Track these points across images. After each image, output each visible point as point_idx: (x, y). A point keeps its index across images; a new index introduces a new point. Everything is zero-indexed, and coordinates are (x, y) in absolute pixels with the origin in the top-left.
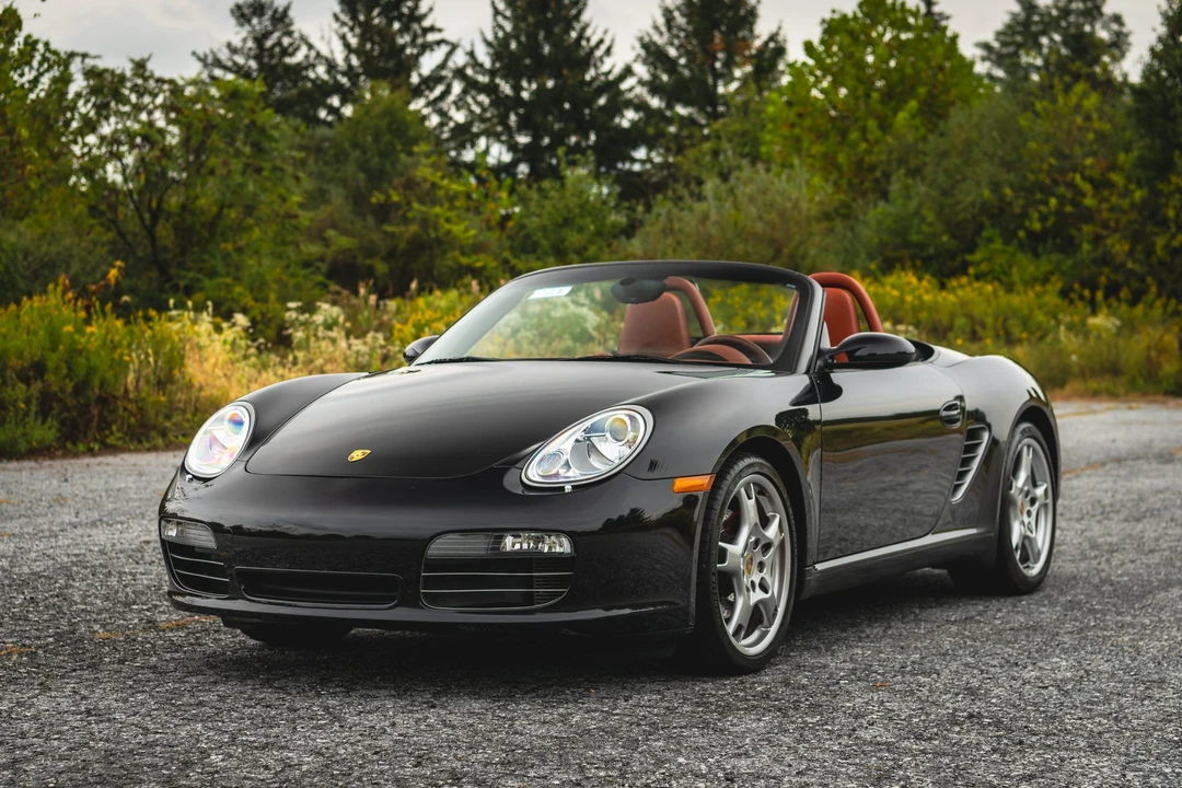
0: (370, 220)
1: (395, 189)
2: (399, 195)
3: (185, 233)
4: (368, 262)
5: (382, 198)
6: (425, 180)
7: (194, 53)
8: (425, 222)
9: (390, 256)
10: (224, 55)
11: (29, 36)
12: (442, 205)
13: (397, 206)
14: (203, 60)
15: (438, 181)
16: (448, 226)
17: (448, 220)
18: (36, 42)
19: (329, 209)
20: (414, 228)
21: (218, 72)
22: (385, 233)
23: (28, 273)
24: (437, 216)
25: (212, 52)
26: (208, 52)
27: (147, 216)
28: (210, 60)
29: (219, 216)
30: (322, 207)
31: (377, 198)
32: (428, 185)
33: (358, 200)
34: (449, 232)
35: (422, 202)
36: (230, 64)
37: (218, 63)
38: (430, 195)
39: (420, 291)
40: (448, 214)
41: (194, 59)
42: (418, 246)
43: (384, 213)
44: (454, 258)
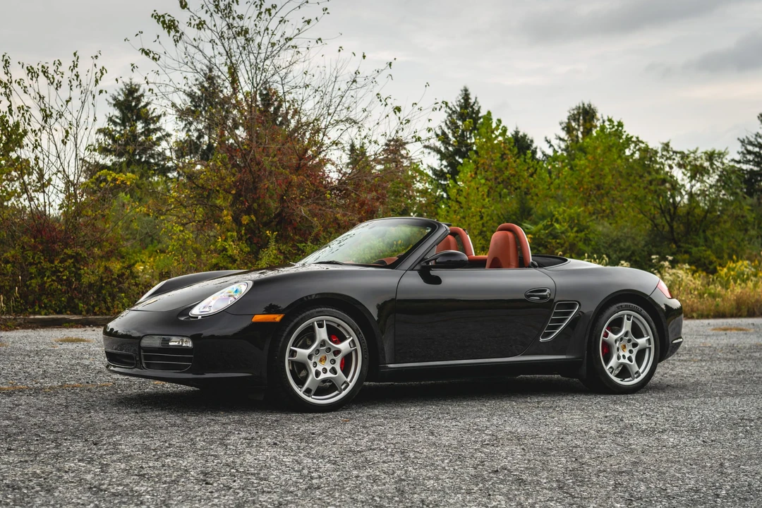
7: (738, 139)
10: (752, 140)
11: (628, 135)
14: (742, 142)
18: (632, 137)
21: (750, 148)
25: (747, 137)
26: (745, 138)
27: (669, 218)
28: (746, 141)
29: (705, 217)
36: (756, 143)
37: (751, 143)
41: (739, 142)
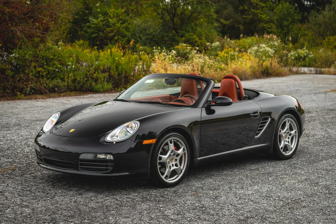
0: (239, 14)
1: (246, 5)
2: (247, 7)
3: (182, 20)
4: (238, 26)
5: (242, 8)
6: (254, 3)
8: (254, 14)
9: (244, 24)
12: (259, 10)
13: (247, 10)
15: (258, 3)
16: (261, 16)
17: (261, 14)
19: (228, 11)
20: (251, 16)
22: (243, 18)
23: (139, 32)
24: (258, 13)
27: (172, 16)
29: (191, 16)
30: (226, 11)
31: (241, 8)
32: (255, 4)
33: (236, 8)
34: (261, 17)
35: (253, 9)
38: (256, 7)
39: (243, 37)
40: (261, 12)
42: (252, 21)
43: (243, 12)
44: (262, 25)
